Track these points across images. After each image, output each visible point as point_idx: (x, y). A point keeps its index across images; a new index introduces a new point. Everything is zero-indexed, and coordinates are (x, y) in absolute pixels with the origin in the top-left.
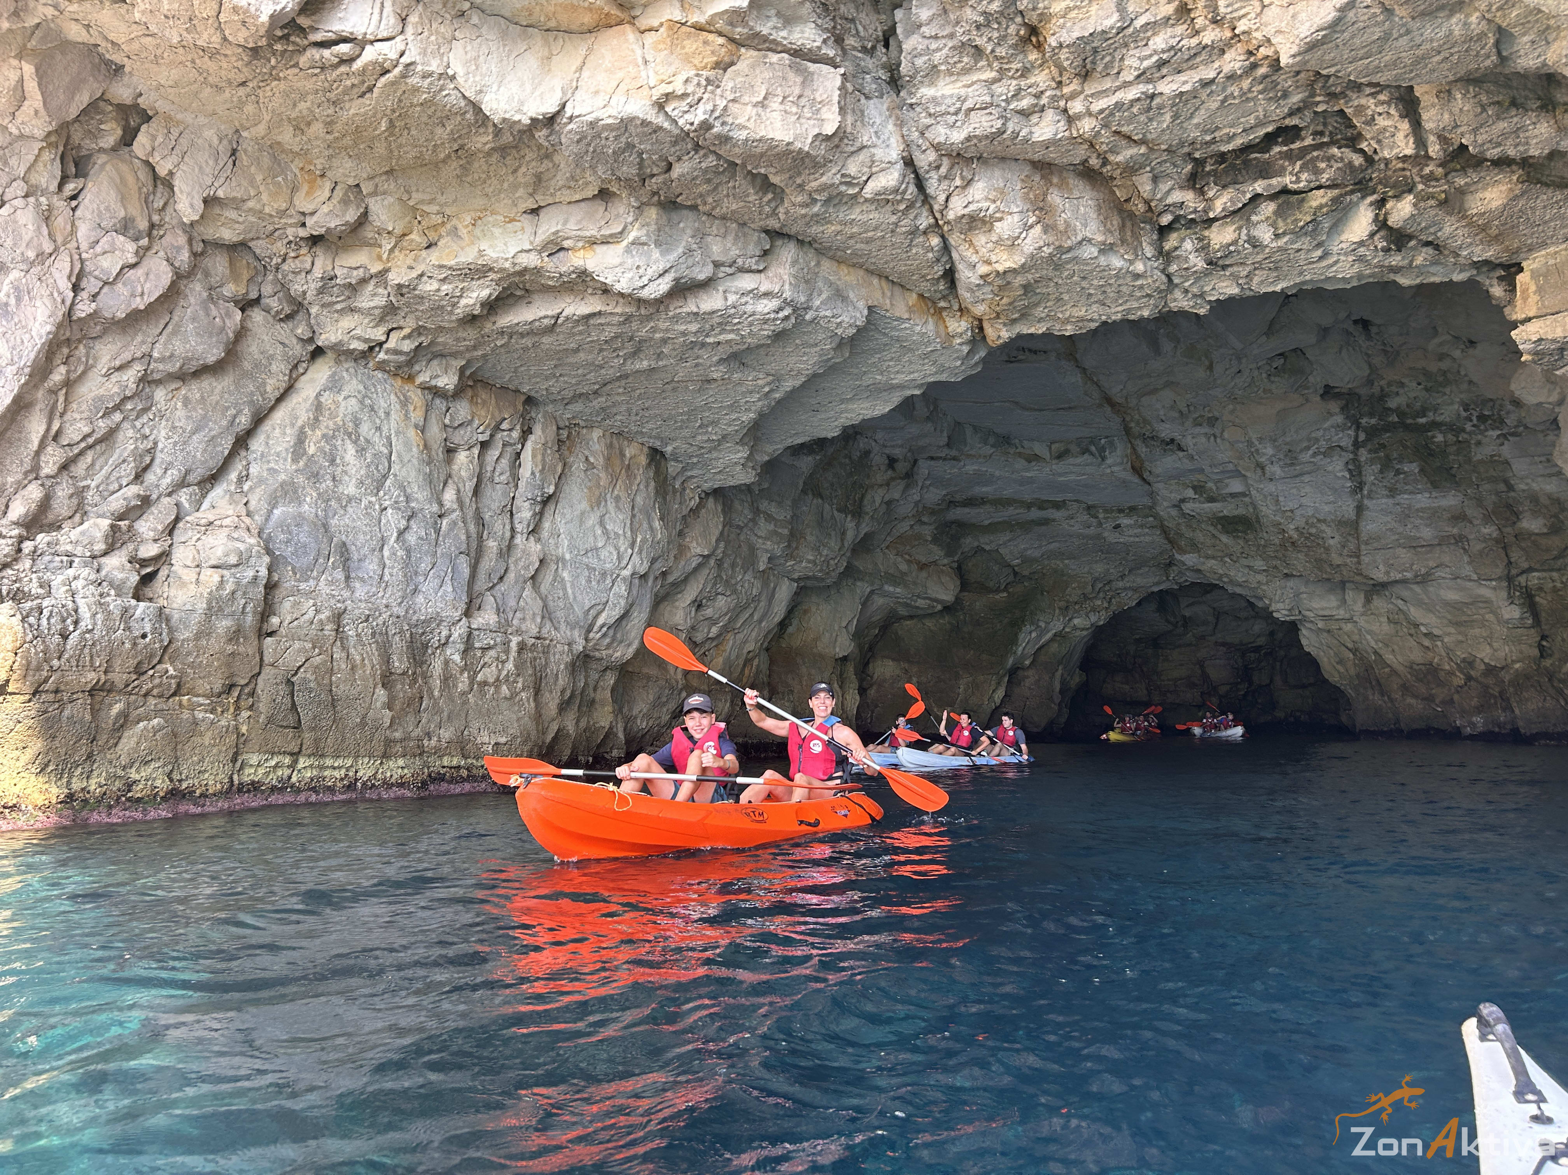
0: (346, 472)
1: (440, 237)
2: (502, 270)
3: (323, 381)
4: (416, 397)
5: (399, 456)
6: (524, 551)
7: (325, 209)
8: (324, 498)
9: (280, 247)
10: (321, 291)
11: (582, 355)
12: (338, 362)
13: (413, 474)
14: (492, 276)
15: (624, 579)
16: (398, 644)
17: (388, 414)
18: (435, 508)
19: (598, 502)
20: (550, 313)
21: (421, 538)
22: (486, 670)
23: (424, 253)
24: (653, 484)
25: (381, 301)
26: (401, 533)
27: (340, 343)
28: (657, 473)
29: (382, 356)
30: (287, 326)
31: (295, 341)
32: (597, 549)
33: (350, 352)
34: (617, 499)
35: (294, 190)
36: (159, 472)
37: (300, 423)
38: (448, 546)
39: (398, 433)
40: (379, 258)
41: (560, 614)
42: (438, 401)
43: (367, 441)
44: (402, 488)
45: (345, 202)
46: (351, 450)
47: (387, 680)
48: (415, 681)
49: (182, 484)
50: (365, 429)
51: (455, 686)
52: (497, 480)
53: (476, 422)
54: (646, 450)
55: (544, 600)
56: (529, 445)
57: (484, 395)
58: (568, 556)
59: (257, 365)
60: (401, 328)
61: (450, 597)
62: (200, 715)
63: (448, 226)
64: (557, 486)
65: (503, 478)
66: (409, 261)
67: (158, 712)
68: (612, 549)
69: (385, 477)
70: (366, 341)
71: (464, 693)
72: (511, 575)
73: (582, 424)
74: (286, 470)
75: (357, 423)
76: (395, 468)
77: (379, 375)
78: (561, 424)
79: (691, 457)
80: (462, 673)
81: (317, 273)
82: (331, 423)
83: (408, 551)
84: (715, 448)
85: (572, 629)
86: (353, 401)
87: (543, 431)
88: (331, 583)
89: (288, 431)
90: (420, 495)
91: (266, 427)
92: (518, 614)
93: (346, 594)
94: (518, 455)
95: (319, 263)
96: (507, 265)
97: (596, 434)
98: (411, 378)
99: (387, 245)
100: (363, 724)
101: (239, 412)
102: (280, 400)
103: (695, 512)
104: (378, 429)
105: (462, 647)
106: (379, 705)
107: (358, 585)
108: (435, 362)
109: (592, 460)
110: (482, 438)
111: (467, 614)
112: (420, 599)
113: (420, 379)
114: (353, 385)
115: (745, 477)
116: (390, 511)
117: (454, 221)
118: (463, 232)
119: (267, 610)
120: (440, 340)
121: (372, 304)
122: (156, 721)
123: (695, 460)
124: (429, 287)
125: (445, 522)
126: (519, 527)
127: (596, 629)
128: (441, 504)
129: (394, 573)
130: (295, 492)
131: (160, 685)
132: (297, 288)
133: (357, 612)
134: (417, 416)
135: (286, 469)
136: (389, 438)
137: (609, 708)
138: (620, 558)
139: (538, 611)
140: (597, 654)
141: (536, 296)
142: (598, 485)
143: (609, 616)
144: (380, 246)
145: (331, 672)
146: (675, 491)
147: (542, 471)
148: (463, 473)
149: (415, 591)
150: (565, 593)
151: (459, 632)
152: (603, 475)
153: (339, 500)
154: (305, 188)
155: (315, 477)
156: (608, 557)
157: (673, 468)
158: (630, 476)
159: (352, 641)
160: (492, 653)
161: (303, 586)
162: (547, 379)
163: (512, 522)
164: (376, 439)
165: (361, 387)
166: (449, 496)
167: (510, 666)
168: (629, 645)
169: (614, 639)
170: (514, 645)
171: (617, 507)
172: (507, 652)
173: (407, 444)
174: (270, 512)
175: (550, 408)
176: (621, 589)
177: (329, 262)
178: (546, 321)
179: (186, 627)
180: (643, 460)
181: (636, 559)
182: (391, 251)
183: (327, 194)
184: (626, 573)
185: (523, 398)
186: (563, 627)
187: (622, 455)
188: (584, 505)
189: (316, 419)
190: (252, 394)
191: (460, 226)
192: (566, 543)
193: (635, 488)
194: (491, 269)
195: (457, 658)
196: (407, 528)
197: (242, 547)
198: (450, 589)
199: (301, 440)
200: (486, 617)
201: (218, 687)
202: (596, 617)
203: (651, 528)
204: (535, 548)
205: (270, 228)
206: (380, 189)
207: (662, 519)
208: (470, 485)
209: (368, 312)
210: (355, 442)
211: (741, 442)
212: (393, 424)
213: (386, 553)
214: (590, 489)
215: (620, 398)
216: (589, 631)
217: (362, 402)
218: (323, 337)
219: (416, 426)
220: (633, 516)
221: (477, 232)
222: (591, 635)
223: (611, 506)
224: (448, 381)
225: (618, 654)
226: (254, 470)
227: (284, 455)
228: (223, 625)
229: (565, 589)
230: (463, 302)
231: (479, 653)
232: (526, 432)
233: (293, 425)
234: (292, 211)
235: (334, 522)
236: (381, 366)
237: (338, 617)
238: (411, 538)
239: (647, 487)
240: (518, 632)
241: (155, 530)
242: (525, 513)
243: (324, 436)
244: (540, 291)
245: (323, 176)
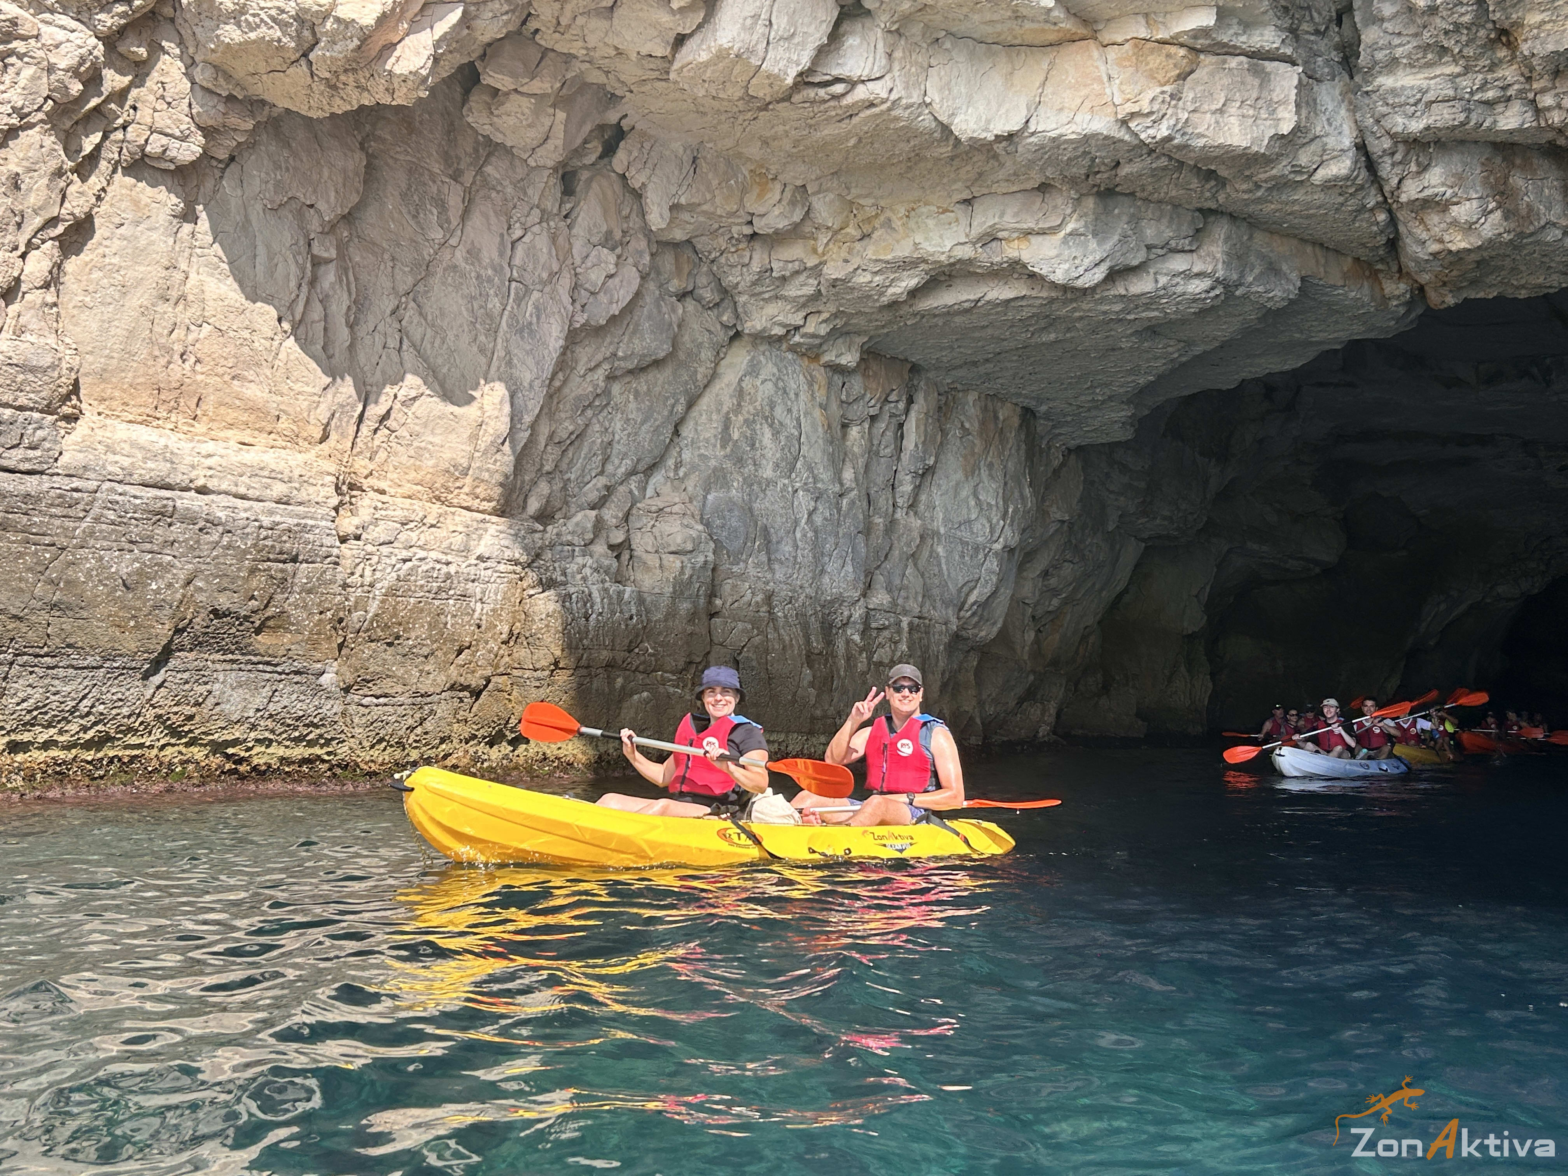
0: (763, 455)
1: (874, 229)
2: (935, 262)
3: (744, 366)
4: (820, 375)
5: (807, 437)
6: (905, 526)
7: (776, 211)
8: (748, 482)
9: (722, 243)
10: (754, 284)
11: (990, 331)
12: (754, 345)
13: (819, 454)
14: (923, 266)
15: (996, 554)
16: (814, 624)
17: (797, 395)
18: (837, 488)
19: (971, 471)
20: (972, 297)
21: (825, 519)
22: (881, 651)
23: (858, 246)
24: (1023, 446)
25: (809, 290)
26: (810, 514)
27: (764, 330)
28: (1027, 435)
29: (797, 339)
30: (712, 314)
31: (719, 327)
32: (969, 522)
33: (770, 337)
34: (990, 466)
35: (744, 191)
36: (617, 462)
37: (725, 409)
38: (848, 526)
39: (806, 414)
40: (815, 251)
41: (936, 592)
42: (836, 377)
43: (781, 423)
44: (810, 469)
45: (793, 203)
46: (768, 433)
47: (810, 658)
48: (827, 660)
49: (633, 472)
50: (779, 411)
51: (856, 666)
52: (882, 453)
53: (868, 396)
54: (1018, 410)
55: (922, 575)
56: (913, 415)
57: (874, 366)
58: (942, 531)
59: (689, 354)
60: (819, 312)
61: (851, 577)
62: (671, 690)
63: (882, 218)
64: (937, 457)
65: (888, 450)
66: (844, 254)
67: (645, 687)
68: (985, 522)
69: (796, 459)
70: (784, 325)
71: (864, 674)
72: (896, 553)
73: (959, 387)
74: (716, 457)
75: (772, 405)
76: (804, 449)
77: (790, 356)
78: (942, 390)
79: (1065, 416)
80: (860, 653)
81: (755, 267)
82: (751, 408)
83: (816, 532)
84: (1096, 408)
85: (947, 607)
86: (769, 385)
87: (926, 400)
88: (757, 565)
89: (714, 417)
90: (825, 475)
91: (694, 413)
92: (903, 593)
93: (769, 576)
94: (901, 426)
95: (756, 256)
96: (943, 258)
97: (972, 397)
98: (817, 358)
99: (823, 238)
100: (794, 701)
101: (677, 401)
102: (706, 387)
103: (1056, 472)
104: (789, 411)
105: (861, 627)
106: (805, 683)
107: (776, 566)
108: (840, 340)
109: (967, 425)
110: (873, 412)
111: (864, 595)
112: (826, 580)
113: (827, 358)
114: (769, 369)
115: (1120, 435)
116: (801, 493)
117: (888, 213)
118: (897, 224)
119: (712, 594)
120: (853, 321)
121: (799, 293)
122: (645, 694)
123: (1069, 419)
124: (862, 279)
125: (845, 502)
126: (900, 501)
127: (967, 607)
128: (842, 485)
129: (805, 555)
130: (725, 478)
131: (644, 662)
132: (732, 279)
133: (783, 594)
134: (821, 395)
135: (716, 455)
136: (798, 420)
137: (972, 692)
138: (992, 532)
139: (920, 590)
140: (964, 633)
141: (958, 281)
142: (973, 454)
143: (980, 594)
144: (815, 239)
145: (767, 652)
146: (1041, 451)
147: (924, 443)
148: (856, 449)
149: (823, 571)
150: (940, 570)
151: (858, 613)
152: (978, 442)
153: (760, 483)
154: (756, 190)
155: (740, 461)
156: (981, 531)
157: (1042, 426)
158: (1003, 440)
159: (781, 622)
160: (886, 633)
161: (735, 569)
162: (942, 349)
163: (894, 498)
164: (788, 421)
165: (775, 370)
166: (848, 475)
167: (904, 647)
168: (994, 623)
169: (981, 617)
170: (905, 625)
171: (990, 475)
172: (899, 631)
173: (814, 425)
174: (705, 497)
175: (931, 375)
176: (993, 564)
177: (766, 256)
178: (966, 305)
179: (657, 609)
180: (1016, 421)
181: (1008, 532)
182: (827, 244)
183: (778, 197)
184: (998, 546)
185: (909, 366)
186: (938, 604)
187: (996, 418)
188: (959, 476)
189: (739, 405)
190: (686, 383)
191: (894, 218)
192: (941, 515)
193: (1007, 453)
194: (925, 261)
195: (857, 638)
196: (815, 509)
197: (694, 534)
198: (851, 569)
199: (727, 424)
200: (880, 598)
201: (681, 664)
202: (968, 595)
203: (1022, 497)
204: (916, 523)
205: (716, 226)
206: (824, 187)
207: (1031, 485)
208: (861, 462)
209: (795, 299)
210: (771, 426)
211: (1129, 402)
212: (802, 406)
213: (798, 535)
214: (965, 457)
215: (1009, 365)
216: (960, 610)
217: (776, 385)
218: (748, 324)
219: (821, 405)
220: (1006, 484)
221: (912, 224)
222: (962, 613)
223: (984, 473)
224: (849, 359)
225: (983, 634)
226: (686, 456)
227: (713, 441)
228: (685, 606)
229: (939, 565)
230: (891, 291)
231: (874, 634)
232: (910, 401)
233: (719, 411)
234: (741, 212)
235: (756, 506)
236: (793, 349)
237: (769, 597)
238: (818, 520)
239: (1018, 450)
240: (905, 612)
241: (616, 517)
242: (906, 487)
243: (746, 421)
244: (965, 276)
245: (775, 179)
